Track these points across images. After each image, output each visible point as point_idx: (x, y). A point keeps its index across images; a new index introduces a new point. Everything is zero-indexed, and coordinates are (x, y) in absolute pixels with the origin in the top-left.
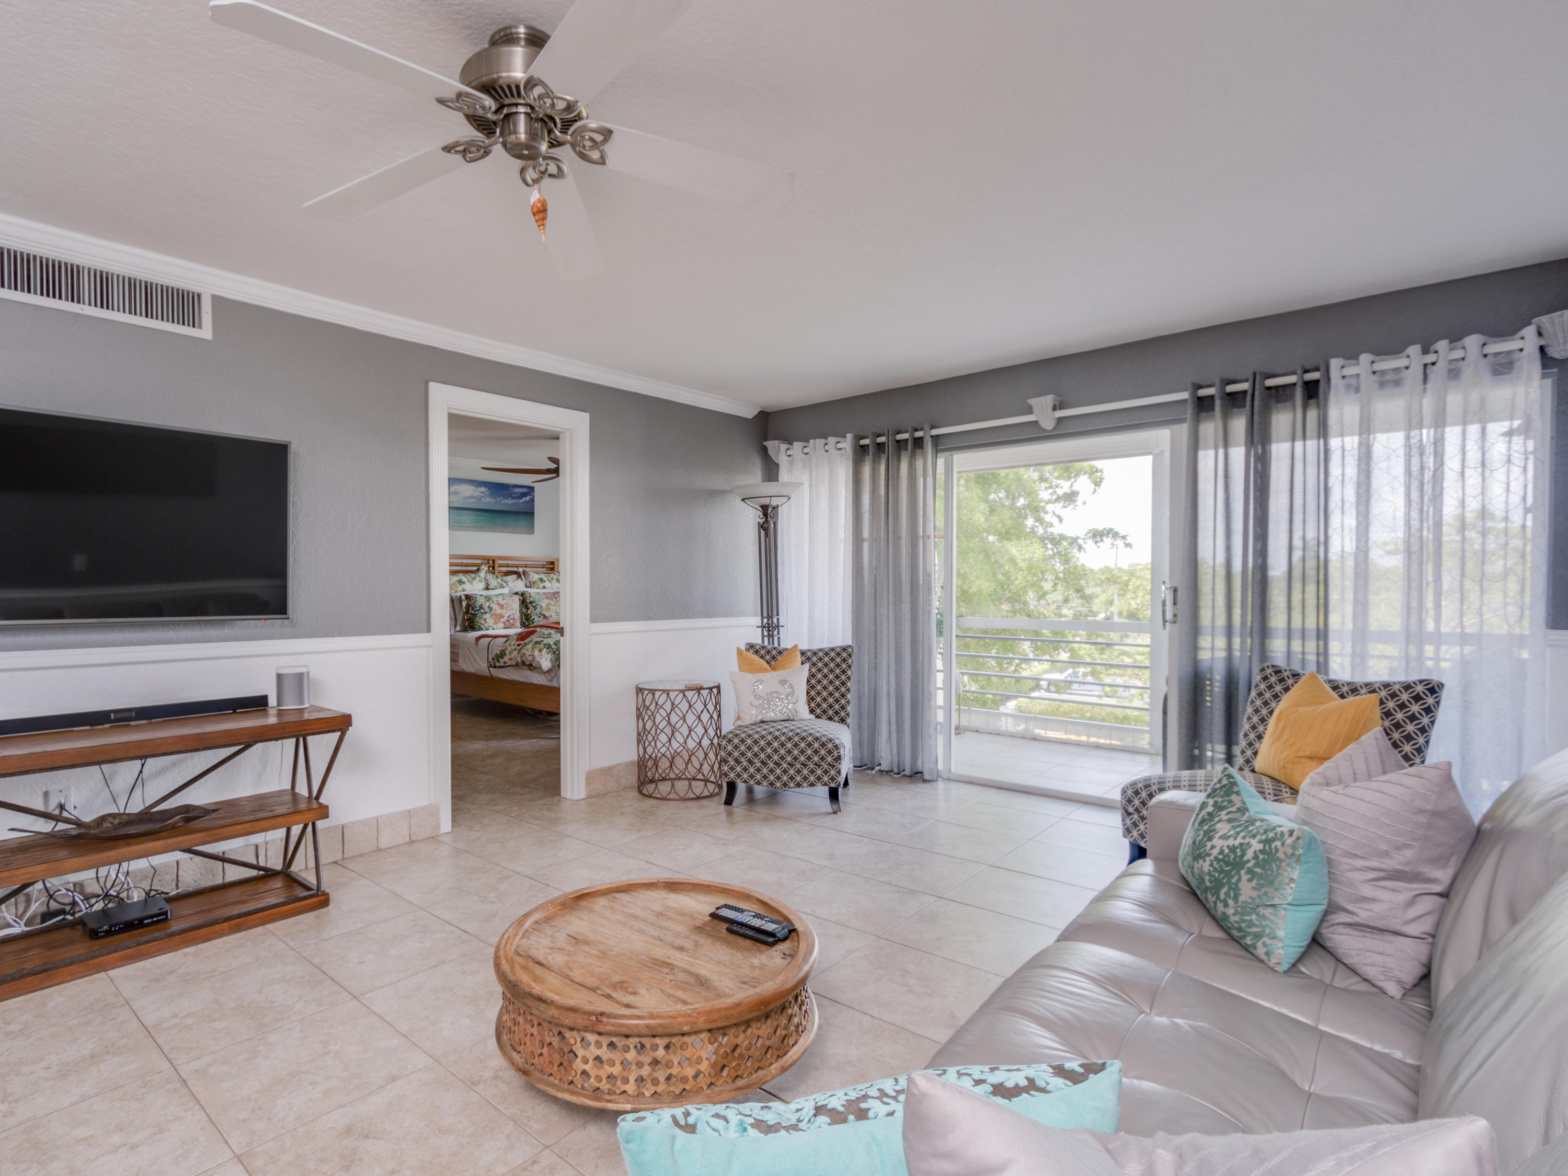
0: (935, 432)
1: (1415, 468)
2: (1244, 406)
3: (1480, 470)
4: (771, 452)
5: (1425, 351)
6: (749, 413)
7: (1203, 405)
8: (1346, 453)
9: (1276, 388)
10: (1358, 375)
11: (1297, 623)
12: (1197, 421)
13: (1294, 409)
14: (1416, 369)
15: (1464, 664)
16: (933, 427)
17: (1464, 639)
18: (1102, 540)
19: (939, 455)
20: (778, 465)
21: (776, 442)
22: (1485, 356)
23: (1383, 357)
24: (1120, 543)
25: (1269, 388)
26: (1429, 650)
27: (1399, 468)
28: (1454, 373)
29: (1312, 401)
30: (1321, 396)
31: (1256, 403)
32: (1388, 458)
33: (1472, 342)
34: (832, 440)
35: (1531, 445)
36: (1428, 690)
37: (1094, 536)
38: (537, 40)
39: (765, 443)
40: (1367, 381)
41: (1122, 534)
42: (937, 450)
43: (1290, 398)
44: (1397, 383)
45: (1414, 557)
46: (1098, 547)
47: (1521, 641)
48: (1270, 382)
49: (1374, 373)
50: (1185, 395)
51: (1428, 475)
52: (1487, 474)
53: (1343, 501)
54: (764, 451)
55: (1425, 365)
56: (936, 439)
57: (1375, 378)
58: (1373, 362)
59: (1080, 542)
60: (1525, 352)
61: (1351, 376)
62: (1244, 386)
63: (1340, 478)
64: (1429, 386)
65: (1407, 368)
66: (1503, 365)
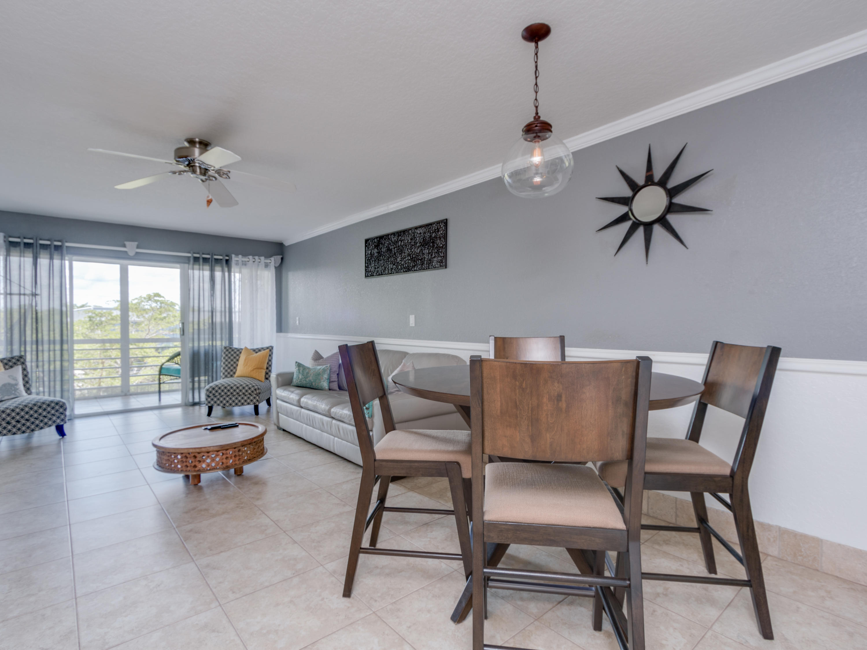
2: (208, 262)
5: (253, 258)
7: (196, 260)
9: (218, 259)
12: (193, 264)
13: (222, 267)
22: (264, 263)
28: (258, 265)
30: (227, 265)
31: (213, 263)
33: (262, 258)
43: (220, 263)
48: (215, 257)
55: (253, 262)
57: (242, 262)
58: (242, 258)
60: (271, 263)
61: (237, 260)
62: (208, 256)
65: (248, 261)
66: (267, 266)
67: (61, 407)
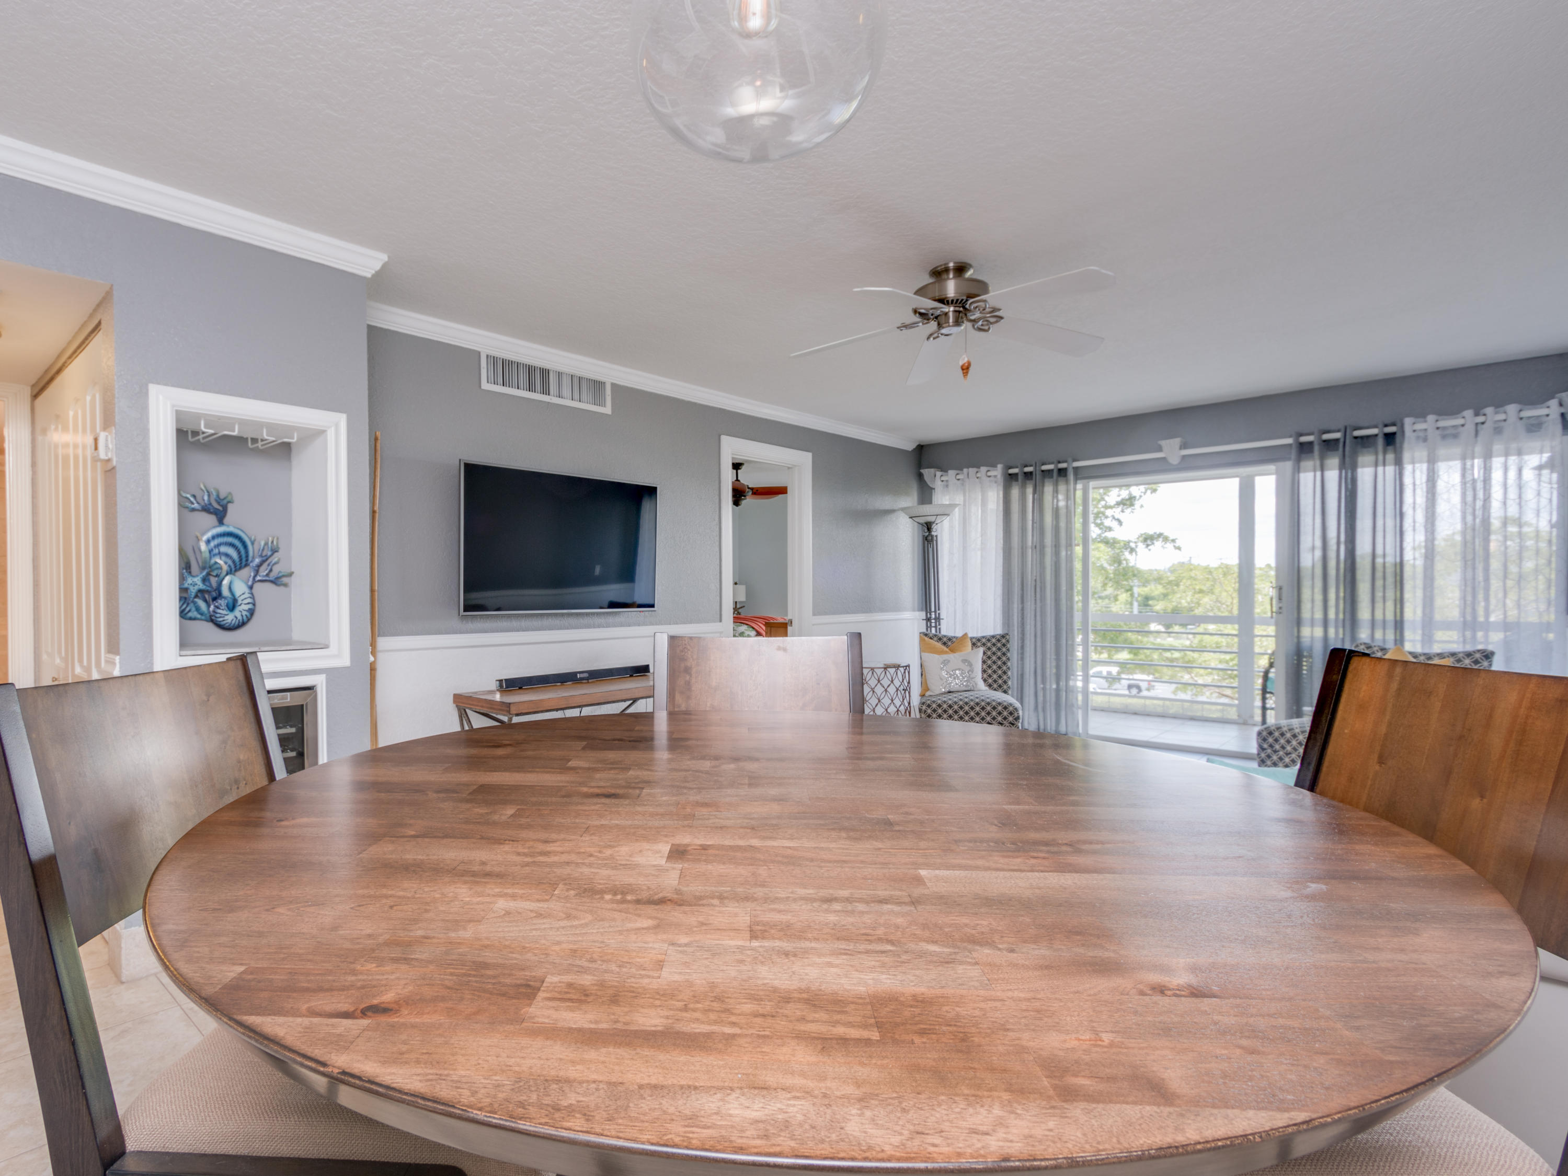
0: (1076, 464)
1: (1469, 498)
2: (1337, 450)
3: (1517, 501)
4: (926, 478)
5: (1477, 414)
6: (910, 446)
7: (1304, 449)
8: (1416, 487)
9: (1362, 437)
10: (1426, 430)
11: (1379, 615)
12: (1299, 460)
13: (1376, 454)
14: (1470, 427)
15: (1506, 643)
16: (1075, 460)
17: (1506, 626)
18: (1153, 544)
19: (1078, 482)
20: (932, 489)
21: (932, 470)
22: (1521, 419)
23: (1445, 417)
24: (1170, 546)
25: (1356, 438)
26: (1480, 634)
27: (1456, 498)
28: (1498, 431)
29: (1390, 448)
30: (1398, 445)
31: (1347, 448)
32: (1448, 491)
33: (1512, 409)
34: (983, 469)
35: (1555, 476)
36: (1484, 656)
37: (1145, 540)
38: (960, 269)
39: (922, 471)
40: (1433, 434)
41: (1171, 538)
42: (1077, 479)
43: (1374, 445)
44: (1455, 436)
45: (1469, 563)
46: (1150, 550)
47: (1548, 627)
48: (1357, 433)
49: (1438, 428)
50: (1289, 441)
51: (1479, 504)
52: (1523, 503)
53: (1414, 522)
54: (920, 476)
55: (1477, 424)
56: (1076, 469)
57: (1438, 432)
58: (1437, 421)
59: (1132, 545)
60: (1550, 418)
61: (1421, 430)
62: (1337, 435)
63: (1412, 505)
64: (1479, 438)
65: (1463, 425)
66: (1534, 427)
67: (1011, 713)
